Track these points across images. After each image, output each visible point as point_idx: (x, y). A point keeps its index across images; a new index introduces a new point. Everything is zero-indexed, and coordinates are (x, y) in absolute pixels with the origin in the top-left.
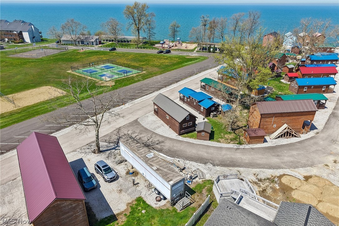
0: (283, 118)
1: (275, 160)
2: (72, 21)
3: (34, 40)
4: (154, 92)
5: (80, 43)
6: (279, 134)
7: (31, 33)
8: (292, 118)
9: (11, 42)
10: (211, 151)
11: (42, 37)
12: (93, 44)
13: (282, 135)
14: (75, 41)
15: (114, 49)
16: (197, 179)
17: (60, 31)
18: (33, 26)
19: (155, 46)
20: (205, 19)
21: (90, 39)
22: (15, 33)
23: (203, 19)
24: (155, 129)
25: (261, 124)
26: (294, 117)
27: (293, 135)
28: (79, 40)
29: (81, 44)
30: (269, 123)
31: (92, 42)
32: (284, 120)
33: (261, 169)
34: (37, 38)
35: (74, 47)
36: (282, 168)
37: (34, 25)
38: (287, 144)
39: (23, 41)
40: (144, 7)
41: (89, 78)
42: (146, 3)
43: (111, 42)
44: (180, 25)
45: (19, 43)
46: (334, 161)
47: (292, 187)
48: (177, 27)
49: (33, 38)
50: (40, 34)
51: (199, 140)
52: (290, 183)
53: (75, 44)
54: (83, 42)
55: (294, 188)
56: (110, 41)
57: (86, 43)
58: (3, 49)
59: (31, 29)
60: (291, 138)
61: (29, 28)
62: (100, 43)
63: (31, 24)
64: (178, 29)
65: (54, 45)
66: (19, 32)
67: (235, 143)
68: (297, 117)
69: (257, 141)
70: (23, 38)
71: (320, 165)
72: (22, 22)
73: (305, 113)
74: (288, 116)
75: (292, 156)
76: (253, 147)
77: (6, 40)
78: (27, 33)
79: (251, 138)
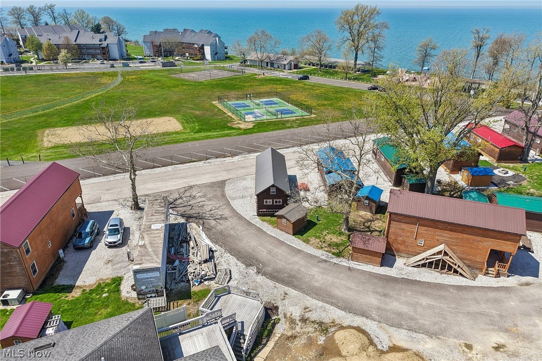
0: (439, 232)
1: (371, 300)
2: (263, 32)
3: (216, 57)
4: (293, 147)
5: (269, 65)
6: (423, 259)
7: (213, 47)
8: (461, 236)
9: (190, 57)
10: (281, 251)
11: (227, 54)
12: (285, 68)
13: (431, 263)
14: (261, 61)
15: (306, 78)
16: (212, 282)
17: (245, 46)
18: (217, 39)
19: (377, 77)
20: (481, 35)
21: (282, 60)
22: (196, 46)
23: (477, 36)
24: (234, 199)
25: (390, 231)
26: (465, 235)
27: (456, 272)
28: (267, 60)
29: (269, 67)
30: (408, 234)
31: (285, 65)
32: (441, 236)
33: (325, 305)
34: (221, 55)
35: (257, 71)
36: (367, 318)
37: (219, 38)
38: (428, 283)
39: (203, 58)
40: (374, 12)
41: (230, 114)
42: (376, 5)
43: (314, 67)
44: (438, 45)
45: (197, 60)
46: (495, 345)
47: (342, 352)
48: (434, 48)
49: (215, 54)
50: (226, 50)
51: (279, 230)
52: (343, 343)
53: (261, 67)
54: (272, 64)
55: (344, 353)
56: (313, 65)
57: (276, 66)
58: (174, 66)
59: (215, 42)
60: (451, 274)
61: (212, 41)
62: (296, 67)
63: (216, 36)
64: (433, 52)
65: (236, 65)
66: (200, 45)
67: (330, 252)
68: (473, 237)
69: (367, 258)
70: (203, 54)
71: (452, 341)
72: (208, 33)
73: (492, 234)
74: (451, 230)
75: (414, 305)
76: (355, 266)
77: (187, 54)
78: (209, 47)
79: (354, 249)
